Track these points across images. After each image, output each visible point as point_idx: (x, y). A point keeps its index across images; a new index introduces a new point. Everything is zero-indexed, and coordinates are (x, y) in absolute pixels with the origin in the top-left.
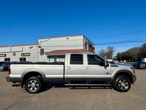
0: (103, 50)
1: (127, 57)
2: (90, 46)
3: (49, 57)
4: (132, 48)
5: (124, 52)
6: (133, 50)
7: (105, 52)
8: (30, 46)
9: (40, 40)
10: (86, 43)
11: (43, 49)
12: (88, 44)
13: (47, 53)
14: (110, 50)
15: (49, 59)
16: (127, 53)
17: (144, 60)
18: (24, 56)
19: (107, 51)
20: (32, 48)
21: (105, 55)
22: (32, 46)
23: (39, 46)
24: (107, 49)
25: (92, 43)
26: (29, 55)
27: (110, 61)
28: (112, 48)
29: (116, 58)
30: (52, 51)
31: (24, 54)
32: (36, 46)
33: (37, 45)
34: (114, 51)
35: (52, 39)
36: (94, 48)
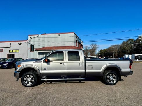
0: (87, 47)
1: (108, 53)
2: (79, 43)
3: (40, 53)
4: (113, 46)
5: (106, 49)
6: (114, 47)
7: (89, 49)
8: (20, 42)
9: (30, 36)
10: (76, 41)
11: (33, 46)
12: (78, 41)
13: (37, 50)
14: (93, 47)
15: (39, 55)
16: (109, 50)
17: (125, 56)
18: (12, 52)
19: (90, 48)
20: (22, 44)
21: (89, 52)
22: (21, 42)
23: (29, 42)
24: (91, 46)
25: (81, 41)
26: (18, 51)
27: (95, 57)
28: (95, 45)
29: (100, 54)
30: (43, 47)
31: (12, 50)
32: (25, 42)
33: (27, 41)
34: (97, 48)
35: (43, 36)
36: (82, 45)
